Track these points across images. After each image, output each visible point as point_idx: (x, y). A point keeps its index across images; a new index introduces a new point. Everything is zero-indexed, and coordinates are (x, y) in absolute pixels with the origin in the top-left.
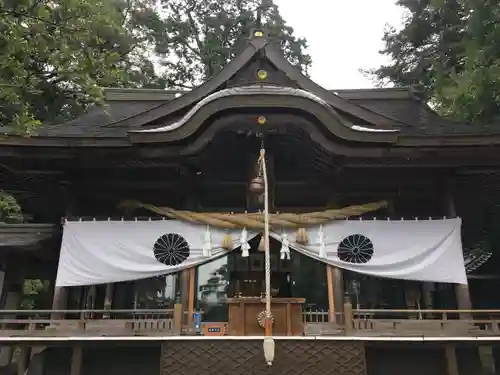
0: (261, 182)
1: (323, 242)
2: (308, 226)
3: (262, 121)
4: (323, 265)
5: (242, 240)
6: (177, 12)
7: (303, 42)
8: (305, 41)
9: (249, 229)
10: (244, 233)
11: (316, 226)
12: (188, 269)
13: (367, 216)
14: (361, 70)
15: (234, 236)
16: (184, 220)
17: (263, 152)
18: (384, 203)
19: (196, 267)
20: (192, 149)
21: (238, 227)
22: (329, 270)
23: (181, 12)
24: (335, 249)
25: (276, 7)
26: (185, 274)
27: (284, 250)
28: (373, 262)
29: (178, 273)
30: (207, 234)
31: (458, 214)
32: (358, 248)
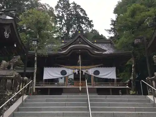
0: (80, 61)
1: (91, 72)
2: (88, 69)
3: (80, 51)
4: (91, 76)
5: (76, 71)
6: (59, 12)
8: (92, 20)
9: (78, 69)
10: (77, 70)
11: (89, 69)
12: (67, 76)
13: (99, 67)
15: (75, 70)
16: (66, 68)
17: (80, 56)
18: (102, 64)
19: (68, 76)
20: (68, 55)
21: (76, 69)
22: (92, 77)
24: (93, 73)
25: (85, 11)
27: (84, 73)
28: (100, 75)
29: (65, 77)
30: (70, 70)
31: (115, 66)
32: (97, 73)
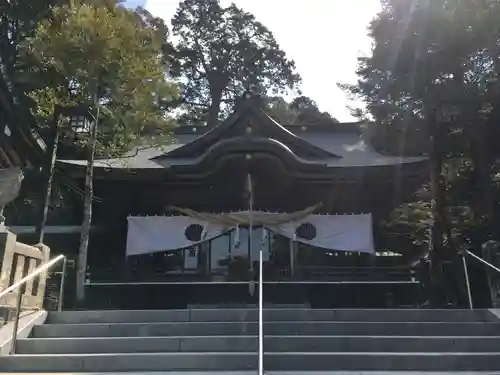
3: (249, 157)
6: (186, 39)
7: (292, 64)
8: (293, 62)
14: (338, 85)
19: (210, 241)
22: (291, 243)
23: (190, 40)
25: (270, 33)
26: (203, 245)
